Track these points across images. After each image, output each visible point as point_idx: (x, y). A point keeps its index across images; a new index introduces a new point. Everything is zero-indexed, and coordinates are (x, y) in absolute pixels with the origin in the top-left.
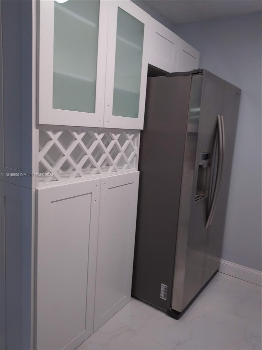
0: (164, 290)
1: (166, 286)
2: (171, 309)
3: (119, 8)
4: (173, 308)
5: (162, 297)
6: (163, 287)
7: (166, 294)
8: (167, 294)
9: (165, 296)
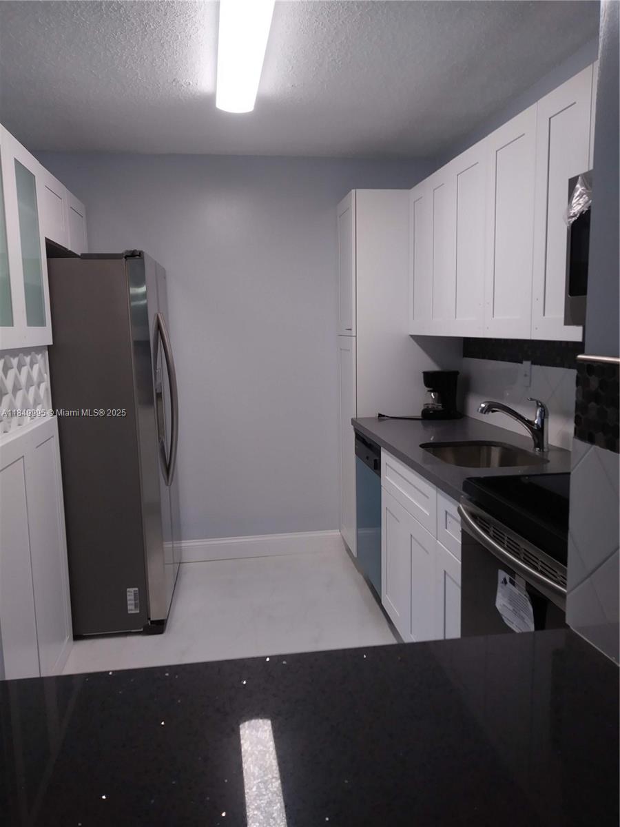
0: (132, 597)
1: (137, 589)
2: (149, 622)
3: (15, 159)
4: (153, 618)
5: (131, 610)
6: (131, 593)
7: (138, 601)
8: (140, 601)
9: (136, 606)
